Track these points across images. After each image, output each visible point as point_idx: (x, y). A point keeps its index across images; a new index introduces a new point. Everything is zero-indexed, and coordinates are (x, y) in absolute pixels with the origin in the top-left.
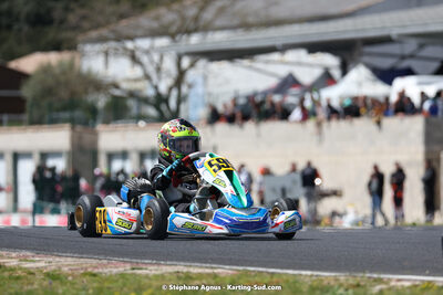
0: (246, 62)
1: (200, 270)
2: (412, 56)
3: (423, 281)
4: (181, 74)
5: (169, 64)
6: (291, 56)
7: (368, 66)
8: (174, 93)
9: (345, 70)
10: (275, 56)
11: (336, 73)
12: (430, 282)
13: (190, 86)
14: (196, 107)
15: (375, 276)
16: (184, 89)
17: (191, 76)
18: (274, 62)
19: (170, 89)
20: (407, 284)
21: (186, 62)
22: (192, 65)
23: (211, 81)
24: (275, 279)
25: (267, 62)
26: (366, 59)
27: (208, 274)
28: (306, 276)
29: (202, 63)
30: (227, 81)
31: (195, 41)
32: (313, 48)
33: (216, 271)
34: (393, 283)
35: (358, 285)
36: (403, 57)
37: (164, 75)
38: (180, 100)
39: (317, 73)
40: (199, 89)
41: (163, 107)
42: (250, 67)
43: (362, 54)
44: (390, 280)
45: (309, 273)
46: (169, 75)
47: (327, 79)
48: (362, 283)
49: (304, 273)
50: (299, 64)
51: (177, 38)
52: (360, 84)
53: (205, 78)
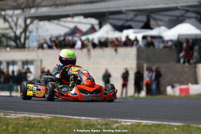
0: (56, 22)
2: (131, 20)
3: (136, 122)
4: (26, 27)
5: (21, 22)
6: (76, 19)
7: (111, 24)
8: (23, 35)
9: (101, 26)
10: (69, 19)
11: (97, 27)
12: (139, 123)
13: (30, 32)
14: (33, 41)
15: (115, 120)
16: (28, 34)
17: (31, 27)
18: (69, 22)
19: (21, 33)
20: (129, 124)
21: (28, 21)
22: (31, 23)
23: (40, 30)
24: (69, 121)
25: (65, 22)
26: (110, 21)
27: (39, 118)
28: (83, 119)
29: (36, 22)
30: (47, 30)
31: (33, 11)
33: (42, 117)
34: (123, 123)
35: (107, 124)
36: (127, 21)
37: (18, 27)
38: (26, 39)
39: (88, 27)
40: (34, 34)
41: (18, 42)
42: (57, 24)
43: (109, 19)
44: (121, 122)
45: (85, 118)
46: (21, 27)
47: (93, 30)
48: (109, 123)
49: (82, 118)
51: (25, 10)
52: (107, 32)
53: (37, 29)
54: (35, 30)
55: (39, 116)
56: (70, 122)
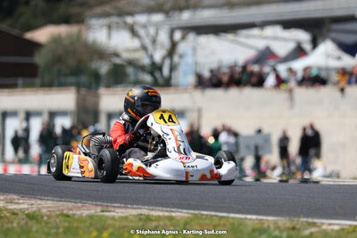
0: (230, 36)
1: (160, 214)
3: (351, 226)
4: (174, 45)
5: (163, 37)
6: (269, 31)
7: (334, 41)
8: (167, 63)
9: (315, 44)
10: (255, 31)
11: (307, 47)
12: (355, 227)
13: (181, 57)
14: (185, 74)
15: (310, 220)
16: (176, 59)
17: (182, 47)
18: (254, 37)
19: (164, 59)
20: (336, 228)
21: (178, 35)
22: (183, 38)
23: (200, 52)
24: (222, 221)
25: (248, 37)
26: (334, 35)
28: (250, 219)
29: (191, 36)
30: (213, 53)
31: (186, 17)
32: (288, 24)
33: (173, 214)
34: (324, 227)
35: (294, 228)
37: (158, 47)
38: (173, 68)
39: (291, 46)
40: (189, 60)
41: (157, 75)
42: (233, 41)
43: (329, 31)
44: (322, 224)
45: (254, 217)
46: (163, 47)
47: (299, 52)
48: (298, 227)
49: (249, 217)
50: (276, 38)
51: (170, 14)
53: (194, 49)
54: (189, 52)
55: (167, 214)
56: (224, 225)
